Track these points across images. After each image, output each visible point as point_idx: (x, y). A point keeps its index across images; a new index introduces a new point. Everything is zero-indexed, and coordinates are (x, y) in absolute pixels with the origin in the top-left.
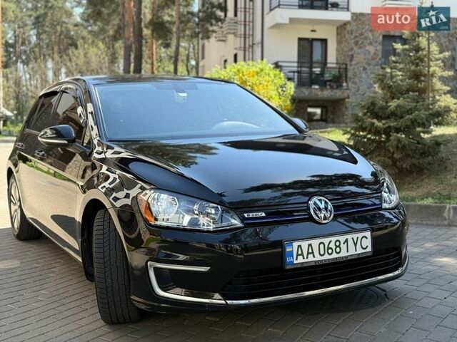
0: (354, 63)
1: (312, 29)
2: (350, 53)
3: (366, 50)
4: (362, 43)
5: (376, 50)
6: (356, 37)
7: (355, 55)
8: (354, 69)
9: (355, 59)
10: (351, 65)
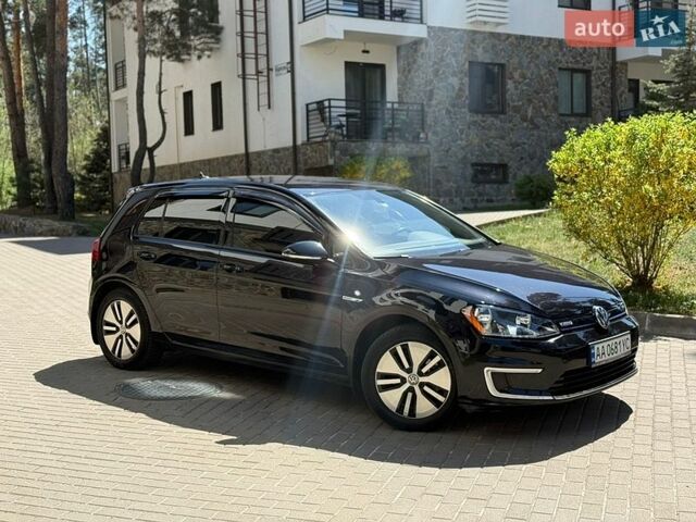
0: (434, 102)
1: (363, 48)
2: (428, 88)
3: (449, 84)
4: (444, 73)
5: (462, 84)
6: (435, 63)
7: (435, 91)
8: (434, 112)
9: (435, 96)
10: (430, 106)
